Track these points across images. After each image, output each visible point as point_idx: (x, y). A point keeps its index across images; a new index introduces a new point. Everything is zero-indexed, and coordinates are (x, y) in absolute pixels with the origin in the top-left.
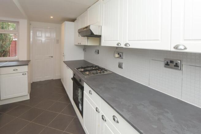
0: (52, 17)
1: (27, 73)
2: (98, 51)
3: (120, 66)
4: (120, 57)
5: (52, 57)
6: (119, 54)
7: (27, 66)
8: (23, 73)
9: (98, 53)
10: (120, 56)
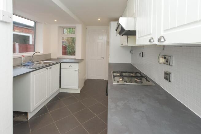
0: (99, 19)
1: (78, 70)
2: (142, 53)
3: (167, 77)
4: (167, 63)
5: (103, 58)
6: (165, 58)
7: (78, 64)
8: (75, 70)
9: (143, 56)
10: (167, 61)
